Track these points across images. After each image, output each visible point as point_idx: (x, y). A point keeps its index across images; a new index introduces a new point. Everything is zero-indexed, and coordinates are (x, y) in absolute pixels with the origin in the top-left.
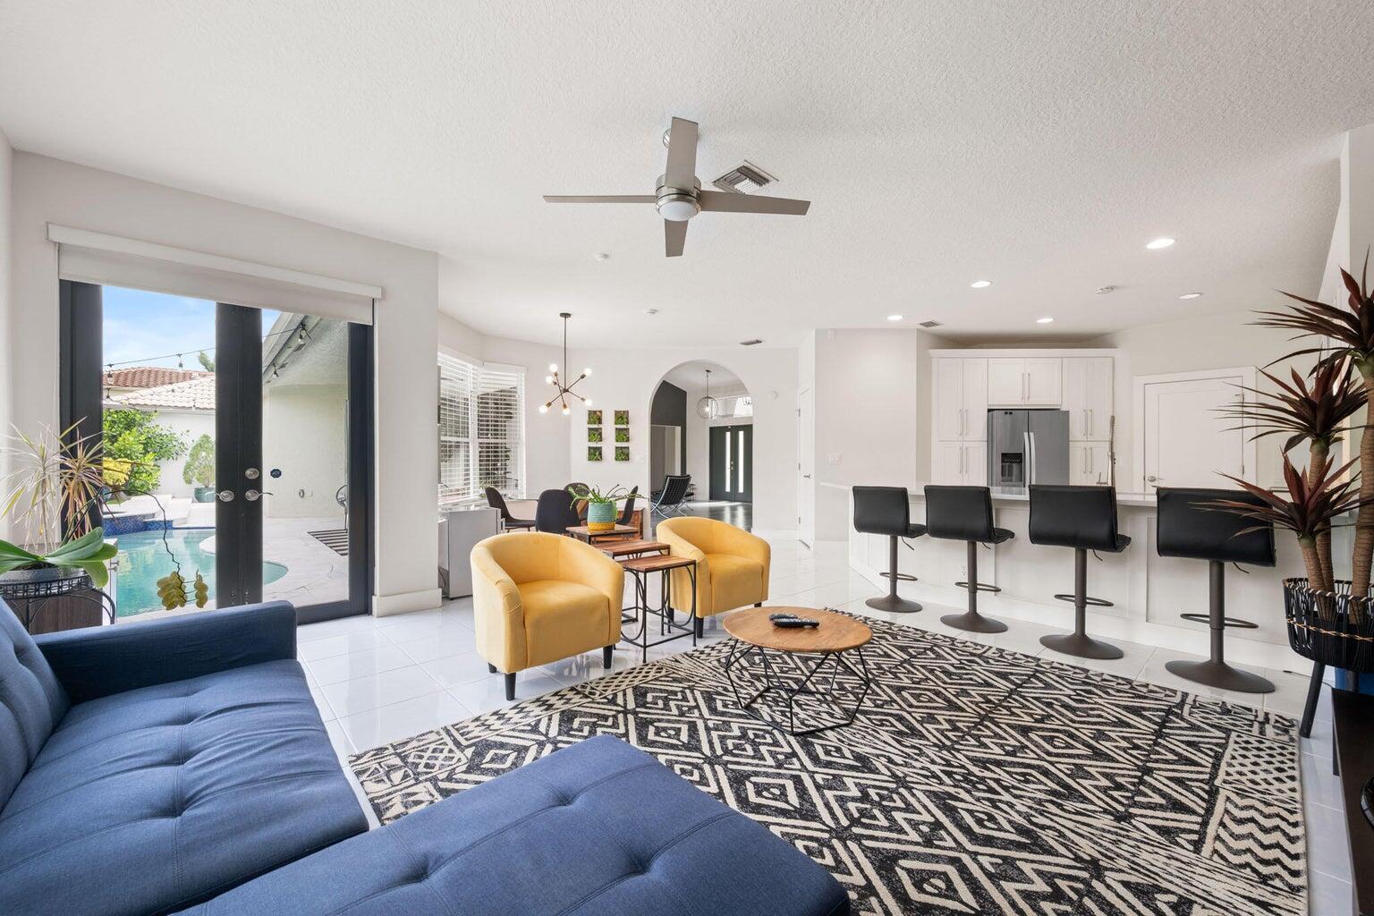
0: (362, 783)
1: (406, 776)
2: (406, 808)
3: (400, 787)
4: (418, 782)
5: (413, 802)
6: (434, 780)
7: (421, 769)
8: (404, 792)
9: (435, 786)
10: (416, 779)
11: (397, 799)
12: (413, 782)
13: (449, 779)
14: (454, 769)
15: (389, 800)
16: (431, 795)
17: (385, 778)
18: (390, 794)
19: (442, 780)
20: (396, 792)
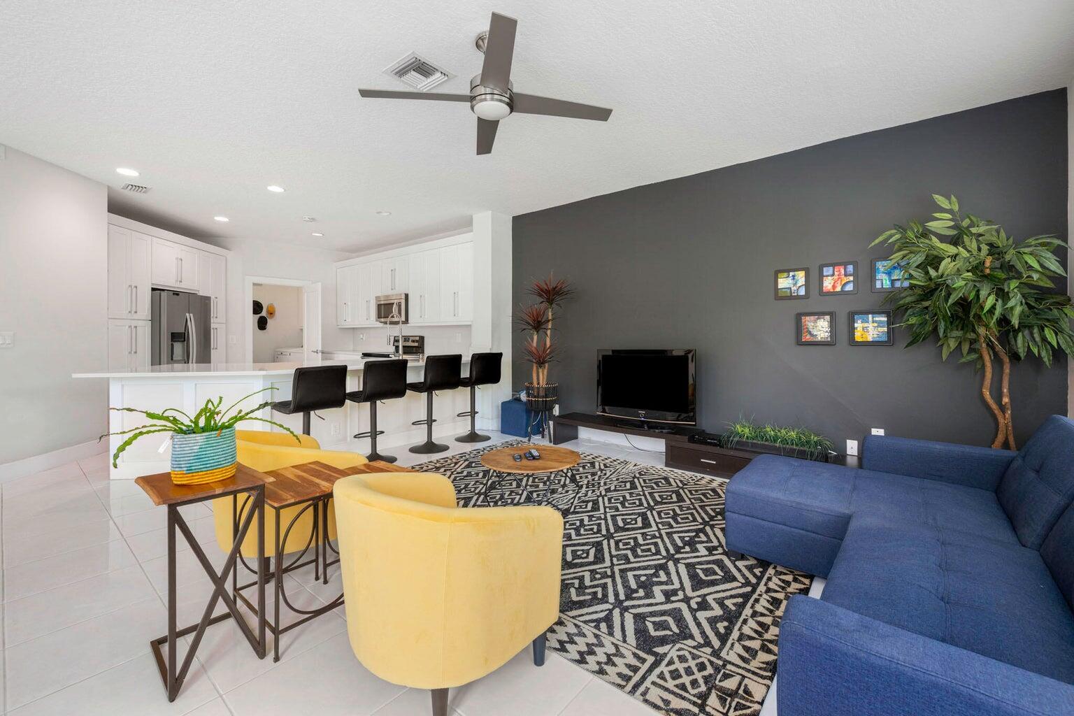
0: (761, 703)
1: (726, 676)
2: (757, 652)
3: (740, 671)
4: (726, 662)
5: (747, 652)
6: (716, 653)
7: (710, 670)
8: (743, 665)
9: (721, 649)
10: (724, 666)
11: (754, 665)
12: (729, 667)
13: (708, 643)
14: (694, 647)
15: (760, 669)
16: (733, 645)
17: (741, 692)
18: (754, 673)
19: (713, 647)
20: (748, 671)
